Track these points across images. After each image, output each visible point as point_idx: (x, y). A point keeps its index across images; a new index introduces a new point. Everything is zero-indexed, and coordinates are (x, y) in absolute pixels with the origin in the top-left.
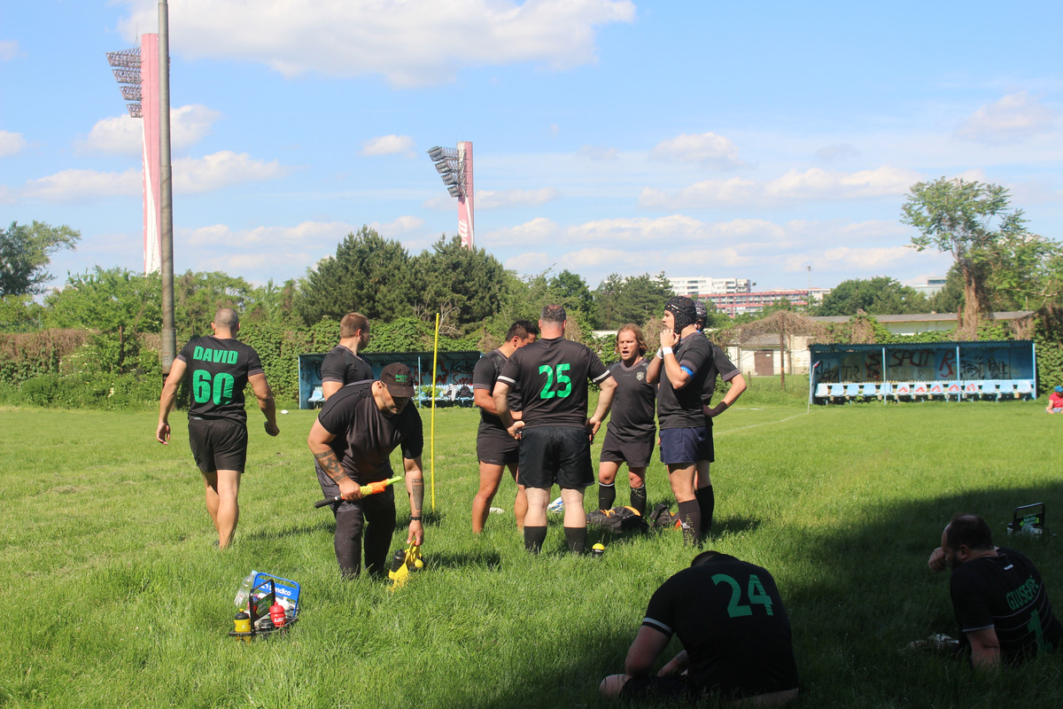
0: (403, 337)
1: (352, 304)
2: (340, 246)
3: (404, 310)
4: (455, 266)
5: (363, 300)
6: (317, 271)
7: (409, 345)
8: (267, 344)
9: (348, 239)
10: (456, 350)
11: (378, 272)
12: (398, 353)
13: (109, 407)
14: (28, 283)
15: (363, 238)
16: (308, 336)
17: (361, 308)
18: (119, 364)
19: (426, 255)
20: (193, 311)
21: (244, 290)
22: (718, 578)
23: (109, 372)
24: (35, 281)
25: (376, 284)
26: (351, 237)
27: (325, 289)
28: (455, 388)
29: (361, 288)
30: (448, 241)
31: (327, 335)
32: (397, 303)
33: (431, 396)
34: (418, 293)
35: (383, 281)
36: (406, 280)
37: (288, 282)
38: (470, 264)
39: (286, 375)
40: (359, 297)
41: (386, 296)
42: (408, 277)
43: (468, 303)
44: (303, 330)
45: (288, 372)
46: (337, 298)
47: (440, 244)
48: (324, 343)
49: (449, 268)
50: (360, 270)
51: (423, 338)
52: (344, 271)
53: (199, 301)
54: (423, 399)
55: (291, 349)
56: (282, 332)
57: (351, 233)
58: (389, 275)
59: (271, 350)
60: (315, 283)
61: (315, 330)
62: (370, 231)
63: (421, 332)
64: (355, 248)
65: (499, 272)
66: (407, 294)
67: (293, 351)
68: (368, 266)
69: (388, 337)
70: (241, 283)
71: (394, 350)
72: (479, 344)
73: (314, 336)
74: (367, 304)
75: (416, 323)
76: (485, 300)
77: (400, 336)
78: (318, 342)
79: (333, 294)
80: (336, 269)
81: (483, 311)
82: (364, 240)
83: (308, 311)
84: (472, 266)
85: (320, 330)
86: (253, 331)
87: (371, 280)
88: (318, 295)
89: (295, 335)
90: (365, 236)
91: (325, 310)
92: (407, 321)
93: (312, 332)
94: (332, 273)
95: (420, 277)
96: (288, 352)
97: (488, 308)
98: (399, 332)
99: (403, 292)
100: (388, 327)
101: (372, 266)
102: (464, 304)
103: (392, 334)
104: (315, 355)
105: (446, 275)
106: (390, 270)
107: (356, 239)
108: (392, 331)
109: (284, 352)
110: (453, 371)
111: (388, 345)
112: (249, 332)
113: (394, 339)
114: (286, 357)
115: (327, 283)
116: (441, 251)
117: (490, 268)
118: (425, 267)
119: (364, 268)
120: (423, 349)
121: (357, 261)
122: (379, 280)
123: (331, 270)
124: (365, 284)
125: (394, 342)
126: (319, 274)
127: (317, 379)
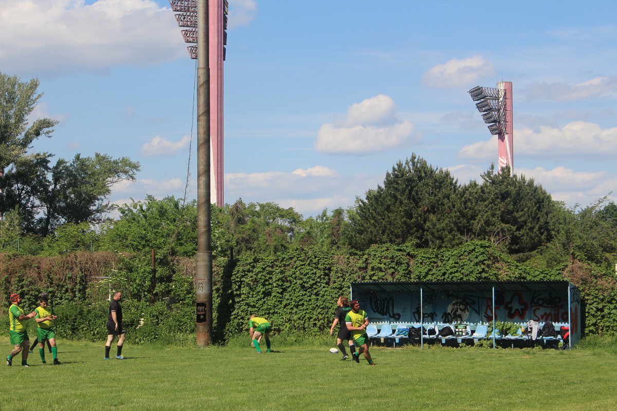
0: (472, 264)
2: (388, 175)
4: (504, 196)
5: (411, 229)
6: (366, 201)
7: (480, 273)
8: (315, 270)
9: (396, 167)
10: (537, 279)
11: (427, 201)
12: (469, 283)
13: (137, 340)
14: (90, 213)
15: (411, 167)
16: (361, 261)
17: (410, 238)
18: (149, 291)
19: (475, 184)
20: (243, 240)
21: (294, 221)
23: (139, 301)
25: (425, 212)
26: (400, 165)
27: (374, 218)
28: (536, 326)
29: (410, 217)
30: (497, 171)
33: (506, 334)
34: (468, 222)
35: (433, 209)
36: (456, 209)
37: (337, 210)
38: (519, 194)
40: (408, 226)
41: (434, 225)
42: (458, 205)
43: (517, 233)
44: (356, 254)
46: (385, 227)
47: (489, 174)
48: (380, 270)
49: (497, 198)
50: (409, 199)
51: (497, 265)
52: (393, 200)
53: (249, 229)
54: (498, 337)
55: (341, 277)
56: (331, 257)
57: (400, 161)
58: (438, 204)
59: (319, 277)
60: (363, 212)
61: (369, 255)
62: (418, 159)
63: (494, 257)
64: (404, 177)
65: (548, 203)
66: (456, 223)
67: (344, 279)
68: (417, 195)
69: (455, 263)
70: (291, 213)
71: (462, 279)
72: (565, 273)
73: (369, 261)
74: (416, 233)
75: (488, 247)
76: (535, 230)
77: (469, 261)
78: (373, 269)
79: (382, 222)
80: (384, 199)
81: (533, 241)
82: (413, 169)
83: (356, 240)
84: (521, 196)
85: (375, 255)
86: (299, 255)
87: (420, 209)
88: (367, 224)
89: (346, 260)
90: (413, 164)
91: (373, 239)
92: (477, 245)
93: (366, 256)
94: (381, 201)
95: (469, 206)
96: (339, 280)
97: (537, 238)
98: (468, 258)
99: (453, 220)
100: (456, 252)
101: (421, 194)
102: (513, 234)
103: (460, 259)
104: (370, 284)
105: (495, 205)
106: (440, 198)
107: (405, 167)
108: (459, 257)
109: (333, 280)
110: (533, 304)
111: (455, 272)
112: (295, 256)
113: (462, 266)
114: (335, 285)
115: (375, 212)
116: (491, 181)
117: (539, 198)
118: (475, 196)
119: (413, 195)
120: (497, 277)
121: (405, 190)
122: (428, 209)
123: (380, 199)
124: (414, 213)
125: (463, 269)
126: (368, 203)
127: (371, 310)
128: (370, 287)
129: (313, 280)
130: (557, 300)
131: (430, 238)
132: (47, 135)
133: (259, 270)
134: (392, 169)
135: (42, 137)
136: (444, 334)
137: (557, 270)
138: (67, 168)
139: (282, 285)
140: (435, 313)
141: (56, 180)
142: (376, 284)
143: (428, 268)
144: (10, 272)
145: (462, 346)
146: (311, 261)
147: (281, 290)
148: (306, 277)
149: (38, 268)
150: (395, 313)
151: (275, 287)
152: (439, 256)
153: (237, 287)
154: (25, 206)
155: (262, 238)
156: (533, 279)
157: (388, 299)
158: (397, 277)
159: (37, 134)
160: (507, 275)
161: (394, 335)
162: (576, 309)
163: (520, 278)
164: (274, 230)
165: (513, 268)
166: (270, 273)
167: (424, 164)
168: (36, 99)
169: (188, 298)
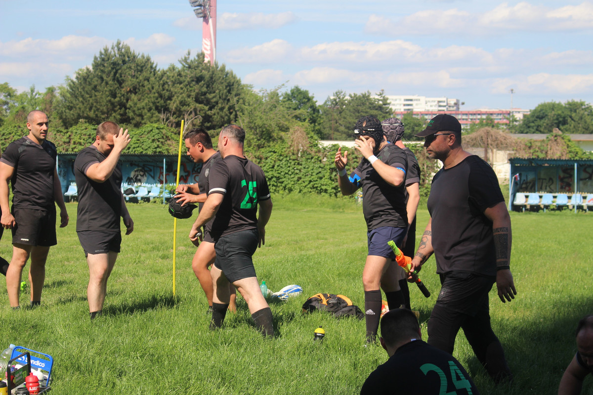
0: (150, 141)
1: (105, 110)
2: (96, 58)
3: (152, 117)
4: (199, 79)
5: (115, 107)
6: (75, 80)
7: (156, 148)
9: (103, 52)
11: (129, 83)
12: (146, 155)
15: (116, 52)
16: (65, 137)
17: (114, 114)
19: (173, 68)
21: (9, 95)
22: (426, 368)
25: (127, 93)
26: (106, 50)
27: (82, 96)
29: (114, 96)
30: (193, 57)
31: (83, 137)
32: (146, 111)
34: (165, 102)
35: (134, 90)
36: (154, 91)
37: (49, 89)
38: (212, 78)
40: (112, 104)
41: (136, 104)
42: (156, 87)
43: (209, 113)
44: (61, 132)
46: (92, 104)
47: (186, 60)
48: (80, 144)
49: (193, 81)
50: (114, 80)
51: (169, 142)
52: (100, 81)
54: (167, 196)
57: (106, 47)
58: (139, 85)
60: (73, 91)
61: (72, 132)
62: (123, 45)
63: (166, 136)
64: (110, 61)
65: (237, 86)
66: (155, 103)
68: (121, 77)
69: (138, 140)
70: (6, 88)
71: (142, 152)
73: (71, 137)
74: (119, 110)
75: (162, 129)
76: (225, 110)
77: (148, 139)
78: (75, 143)
79: (89, 100)
81: (223, 120)
82: (118, 54)
83: (65, 115)
84: (214, 80)
85: (76, 133)
87: (124, 89)
88: (76, 101)
89: (54, 136)
90: (119, 49)
91: (81, 114)
92: (154, 127)
93: (69, 133)
94: (89, 82)
95: (167, 88)
97: (226, 117)
98: (147, 136)
99: (151, 100)
101: (124, 76)
102: (205, 113)
103: (141, 137)
104: (72, 155)
105: (190, 87)
106: (141, 80)
107: (111, 52)
111: (137, 147)
113: (143, 142)
115: (84, 90)
116: (187, 66)
117: (230, 82)
118: (172, 79)
119: (118, 78)
120: (168, 151)
121: (111, 72)
122: (130, 90)
123: (88, 80)
124: (117, 93)
125: (143, 145)
126: (77, 82)
127: (73, 175)
128: (72, 157)
131: (132, 115)
134: (99, 53)
136: (127, 193)
145: (141, 203)
167: (128, 49)
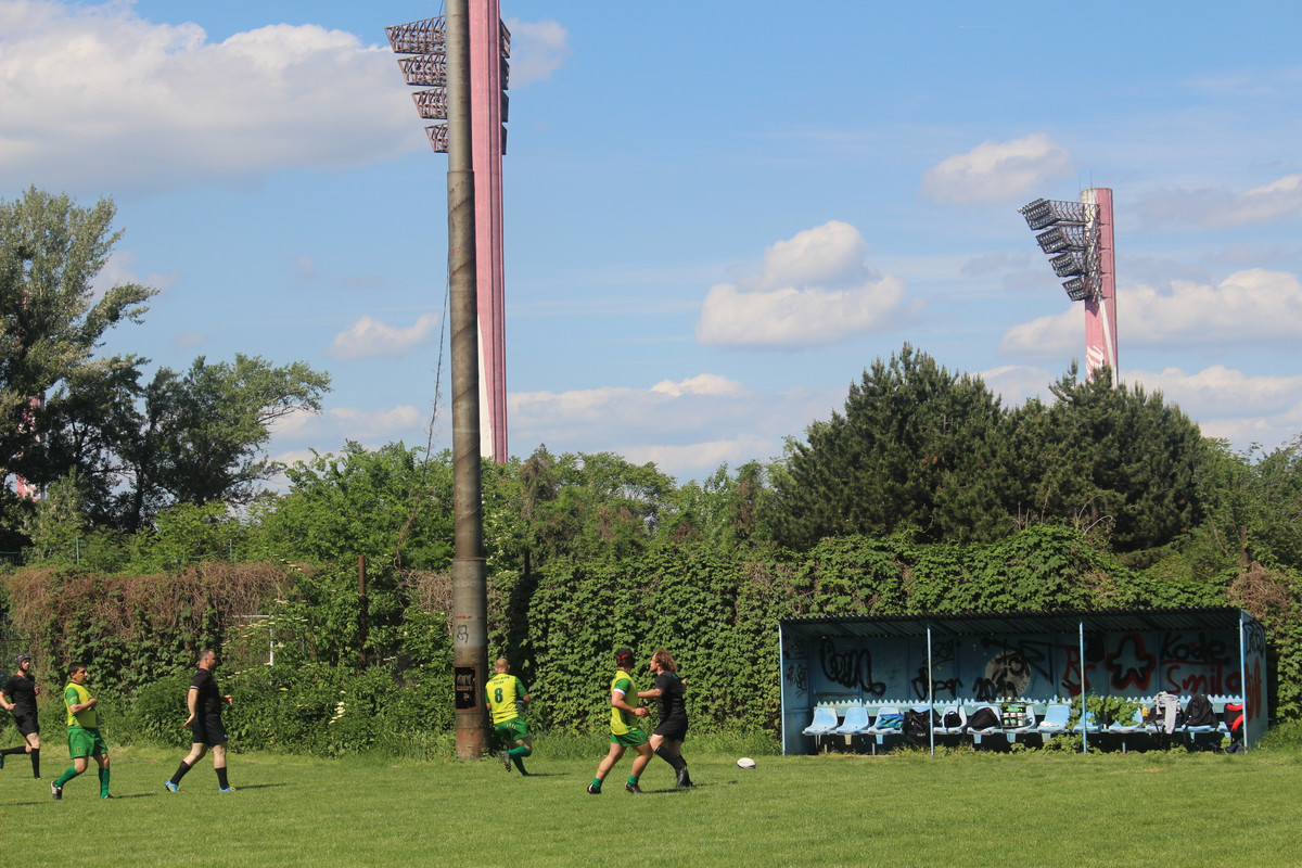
0: (1036, 574)
2: (854, 390)
3: (995, 524)
4: (1100, 430)
5: (905, 504)
6: (808, 446)
7: (1053, 593)
8: (703, 595)
9: (871, 373)
10: (1172, 605)
11: (937, 443)
12: (1028, 614)
13: (331, 748)
14: (228, 481)
15: (902, 372)
16: (801, 574)
17: (903, 522)
18: (354, 645)
19: (1037, 406)
21: (658, 490)
23: (334, 664)
24: (243, 477)
25: (934, 468)
26: (878, 370)
27: (825, 482)
28: (1172, 705)
29: (903, 478)
30: (1084, 377)
31: (849, 571)
32: (979, 509)
34: (1024, 487)
35: (950, 461)
36: (998, 460)
37: (746, 468)
38: (1130, 425)
39: (748, 670)
40: (898, 496)
41: (955, 494)
42: (1002, 452)
43: (1129, 509)
45: (754, 662)
46: (850, 499)
47: (1066, 384)
48: (841, 591)
49: (1086, 434)
50: (899, 439)
51: (1088, 576)
52: (865, 444)
53: (563, 510)
54: (1092, 728)
55: (760, 607)
56: (737, 565)
57: (878, 361)
58: (960, 449)
59: (712, 608)
60: (803, 469)
61: (817, 559)
62: (917, 356)
63: (1080, 559)
64: (887, 394)
65: (1192, 442)
66: (1000, 489)
67: (765, 612)
68: (916, 430)
69: (1000, 574)
70: (650, 474)
71: (1014, 606)
72: (1231, 590)
73: (817, 574)
74: (915, 512)
75: (1067, 539)
76: (1166, 501)
77: (1028, 570)
78: (825, 589)
79: (842, 491)
80: (846, 440)
81: (1162, 525)
82: (906, 378)
84: (1135, 429)
85: (829, 560)
86: (668, 562)
87: (923, 461)
88: (811, 494)
89: (768, 571)
90: (907, 367)
91: (825, 525)
92: (1045, 535)
93: (810, 563)
94: (840, 446)
95: (1027, 452)
96: (754, 613)
97: (1171, 517)
98: (1025, 562)
99: (992, 484)
100: (1000, 550)
101: (924, 430)
102: (1120, 510)
103: (1009, 566)
104: (820, 621)
105: (1081, 449)
106: (964, 437)
107: (890, 372)
108: (1008, 560)
109: (742, 613)
110: (1166, 658)
111: (998, 594)
112: (660, 565)
113: (1014, 580)
114: (747, 625)
115: (828, 468)
116: (1070, 399)
117: (1174, 433)
118: (1038, 431)
119: (908, 431)
120: (1088, 602)
121: (891, 422)
122: (940, 460)
123: (837, 442)
124: (909, 469)
125: (1016, 586)
126: (812, 450)
127: (825, 678)
128: (821, 627)
129: (699, 614)
130: (1217, 648)
131: (946, 522)
132: (134, 318)
133: (585, 595)
134: (861, 378)
135: (123, 323)
136: (978, 724)
137: (1215, 584)
138: (176, 388)
139: (635, 626)
140: (958, 680)
141: (155, 412)
142: (832, 621)
143: (942, 585)
144: (62, 609)
145: (1017, 749)
146: (695, 574)
147: (633, 637)
148: (684, 609)
149: (121, 599)
150: (874, 682)
151: (621, 631)
152: (965, 559)
153: (540, 633)
154: (89, 469)
155: (590, 528)
156: (1164, 605)
157: (859, 652)
158: (876, 605)
159: (114, 317)
160: (1109, 597)
161: (873, 729)
162: (1257, 666)
163: (1136, 602)
164: (614, 510)
165: (1122, 582)
166: (608, 601)
167: (929, 366)
168: (110, 243)
169: (438, 657)
